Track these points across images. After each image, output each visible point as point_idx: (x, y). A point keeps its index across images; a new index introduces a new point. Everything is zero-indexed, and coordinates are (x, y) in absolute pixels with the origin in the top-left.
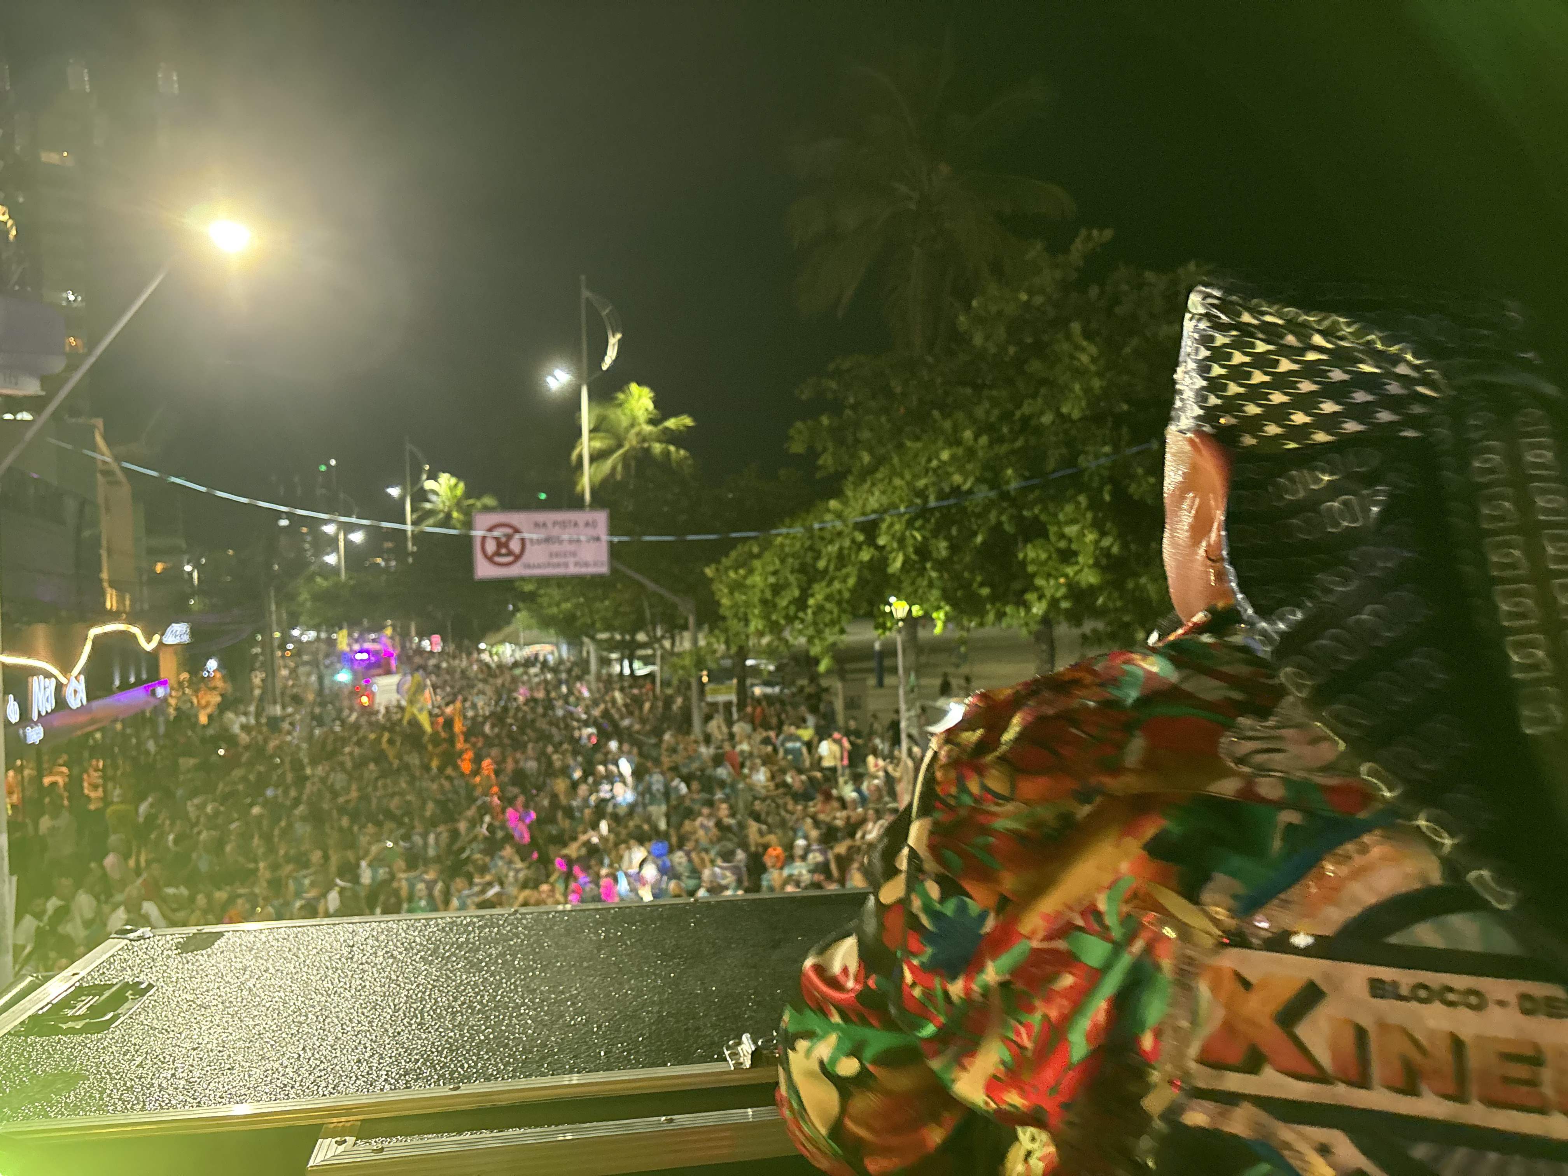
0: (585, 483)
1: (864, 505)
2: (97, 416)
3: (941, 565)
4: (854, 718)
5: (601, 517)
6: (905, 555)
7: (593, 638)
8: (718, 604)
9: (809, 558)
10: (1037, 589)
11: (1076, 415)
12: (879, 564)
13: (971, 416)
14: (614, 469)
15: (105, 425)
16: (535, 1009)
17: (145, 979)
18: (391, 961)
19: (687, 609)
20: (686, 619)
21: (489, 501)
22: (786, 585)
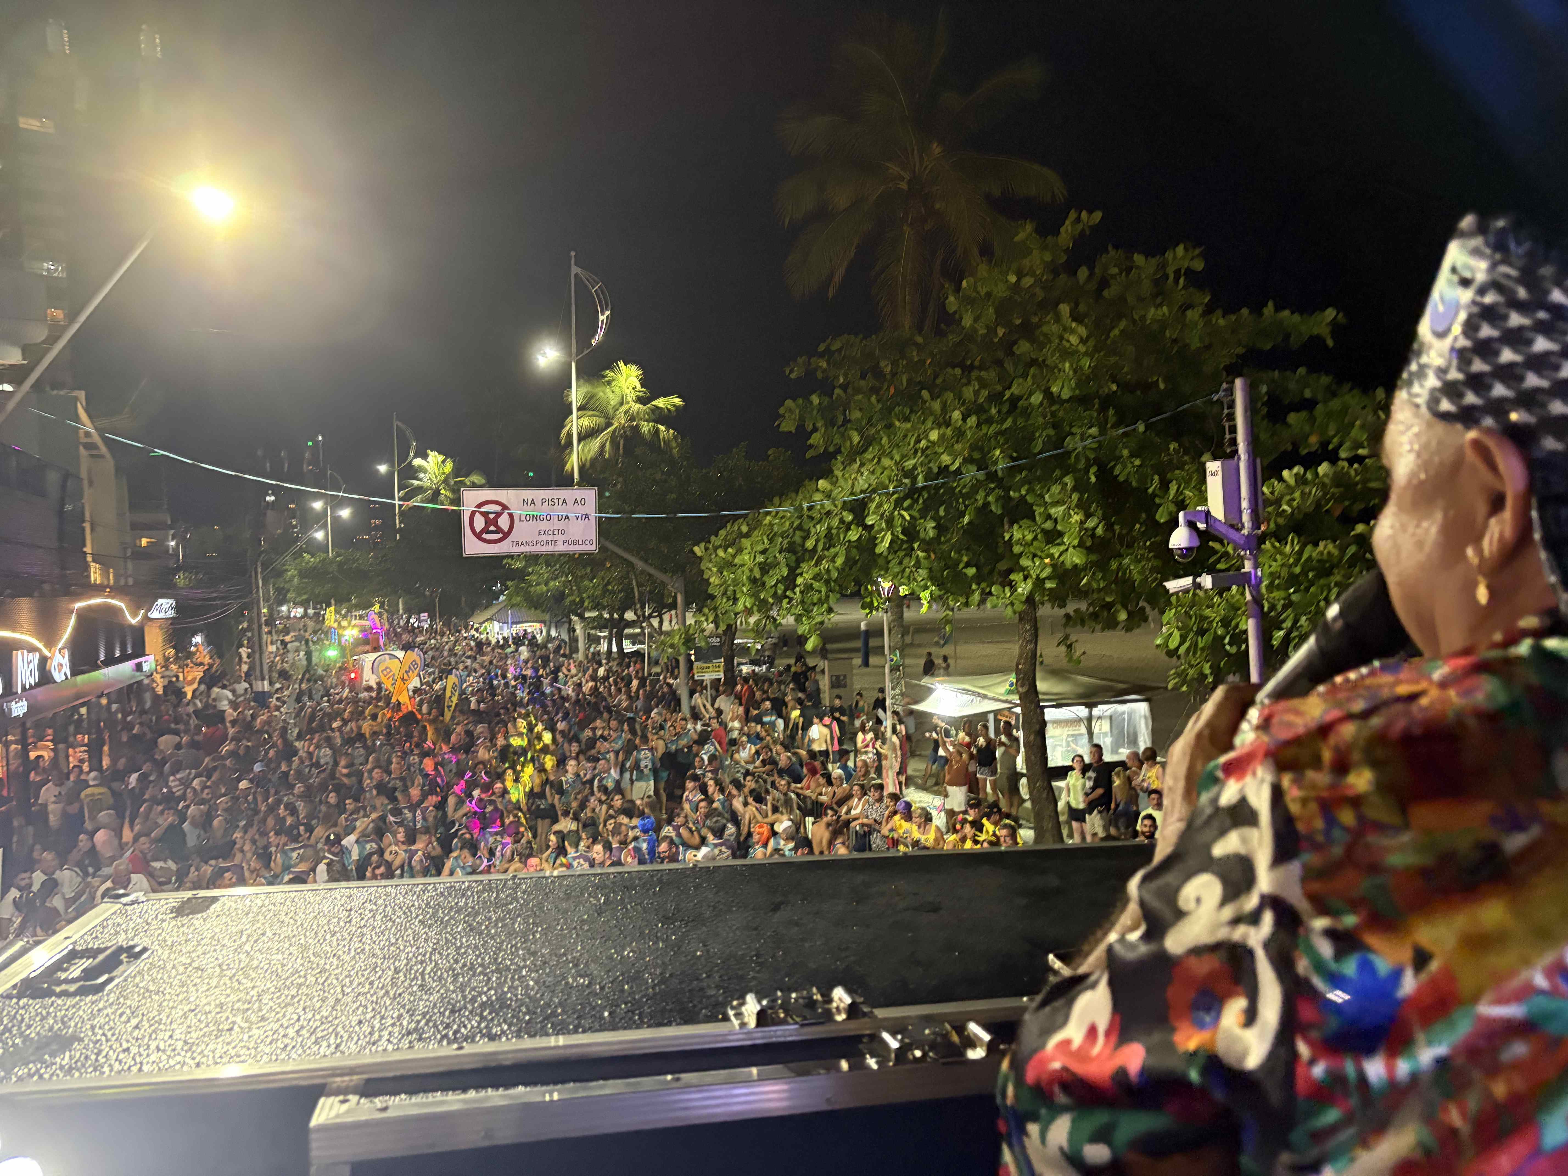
0: (573, 463)
1: (853, 485)
2: (79, 389)
3: (928, 546)
4: (839, 697)
5: (590, 495)
6: (892, 534)
7: (581, 617)
8: (707, 582)
9: (797, 538)
10: (1023, 569)
11: (1066, 394)
12: (868, 545)
13: (959, 397)
14: (602, 447)
15: (87, 399)
16: (537, 971)
17: (140, 942)
18: (390, 924)
19: (675, 587)
20: (675, 598)
21: (476, 478)
22: (776, 565)
